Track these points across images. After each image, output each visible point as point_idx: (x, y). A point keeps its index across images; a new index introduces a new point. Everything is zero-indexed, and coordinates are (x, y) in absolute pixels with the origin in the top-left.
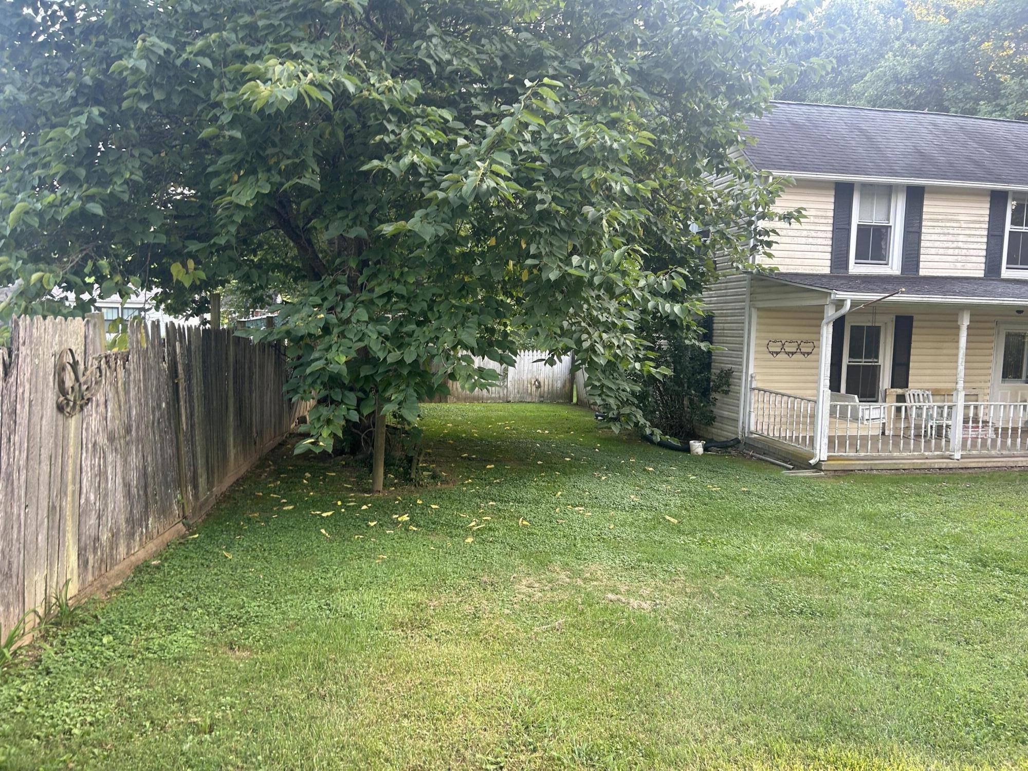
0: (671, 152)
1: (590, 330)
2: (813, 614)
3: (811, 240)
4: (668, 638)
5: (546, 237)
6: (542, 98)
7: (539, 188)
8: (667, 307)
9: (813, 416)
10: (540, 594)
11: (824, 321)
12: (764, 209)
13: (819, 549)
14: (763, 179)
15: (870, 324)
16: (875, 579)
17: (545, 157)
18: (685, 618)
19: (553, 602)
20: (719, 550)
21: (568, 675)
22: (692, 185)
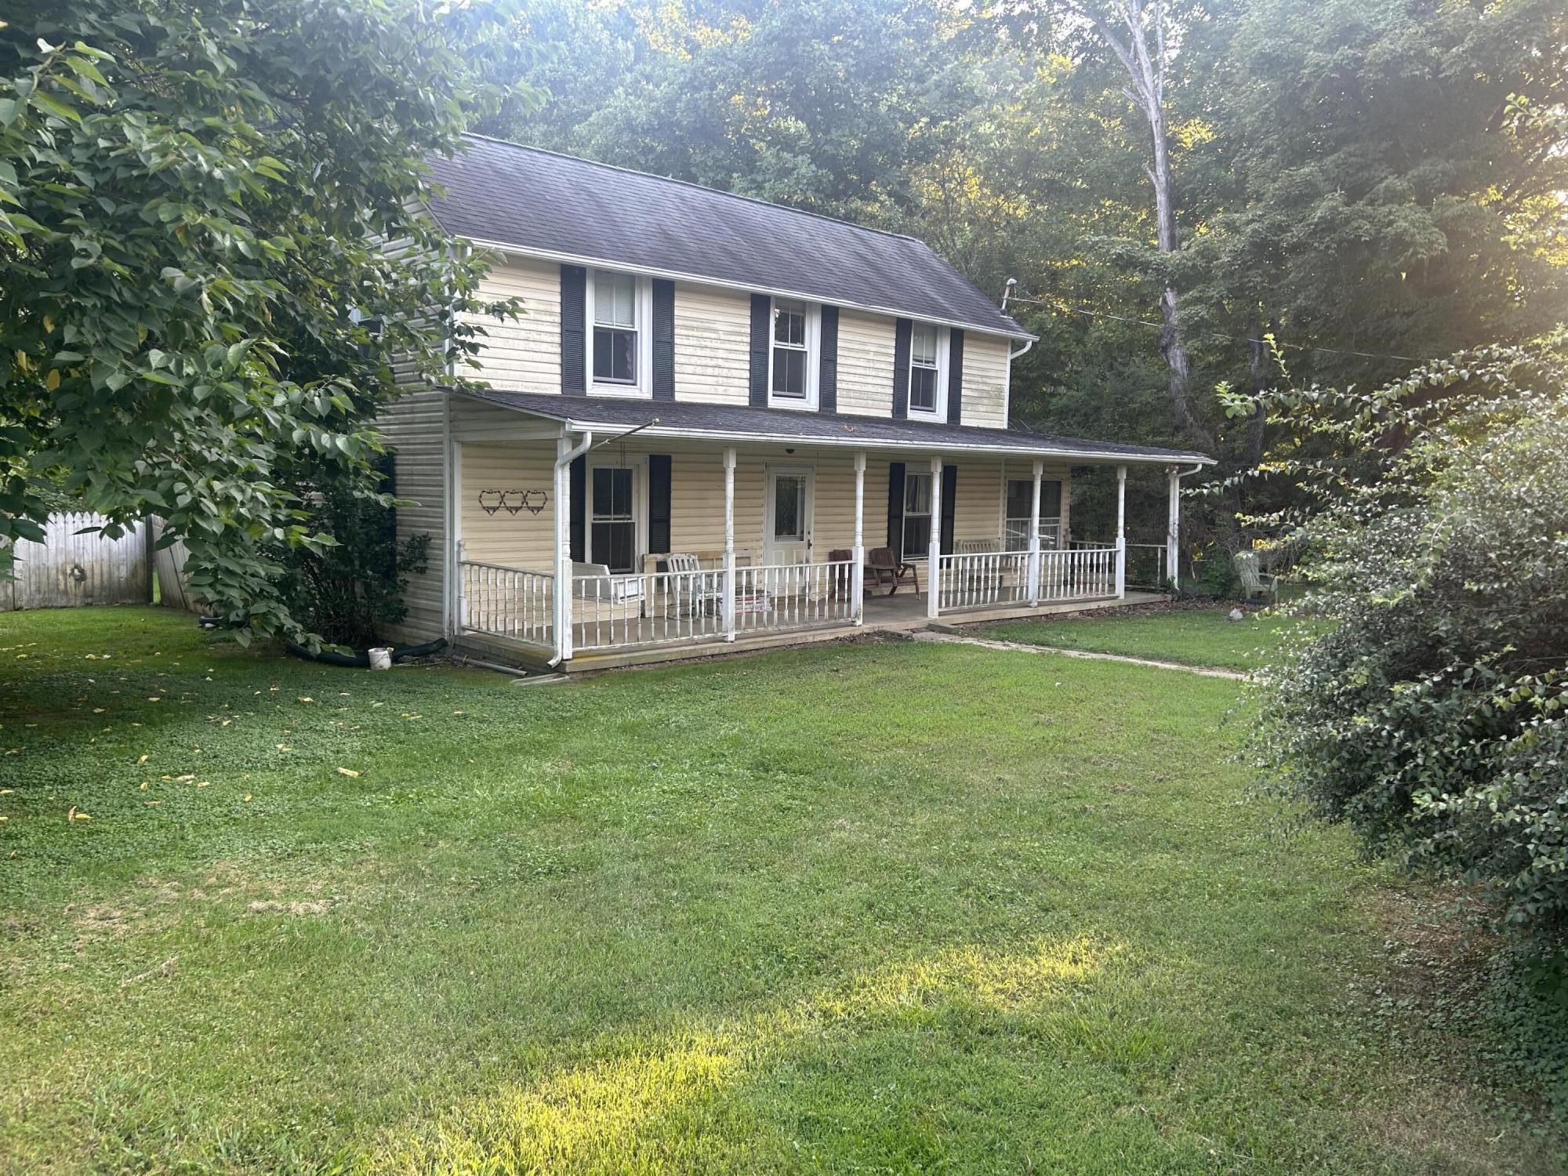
0: (311, 192)
1: (190, 475)
2: (566, 871)
3: (532, 345)
4: (359, 948)
5: (95, 314)
6: (69, 73)
7: (75, 229)
8: (325, 439)
9: (551, 598)
10: (125, 927)
11: (559, 462)
12: (463, 294)
13: (569, 781)
14: (459, 250)
15: (618, 467)
16: (640, 809)
17: (82, 176)
18: (383, 912)
19: (152, 935)
20: (428, 806)
21: (194, 1040)
22: (349, 248)
